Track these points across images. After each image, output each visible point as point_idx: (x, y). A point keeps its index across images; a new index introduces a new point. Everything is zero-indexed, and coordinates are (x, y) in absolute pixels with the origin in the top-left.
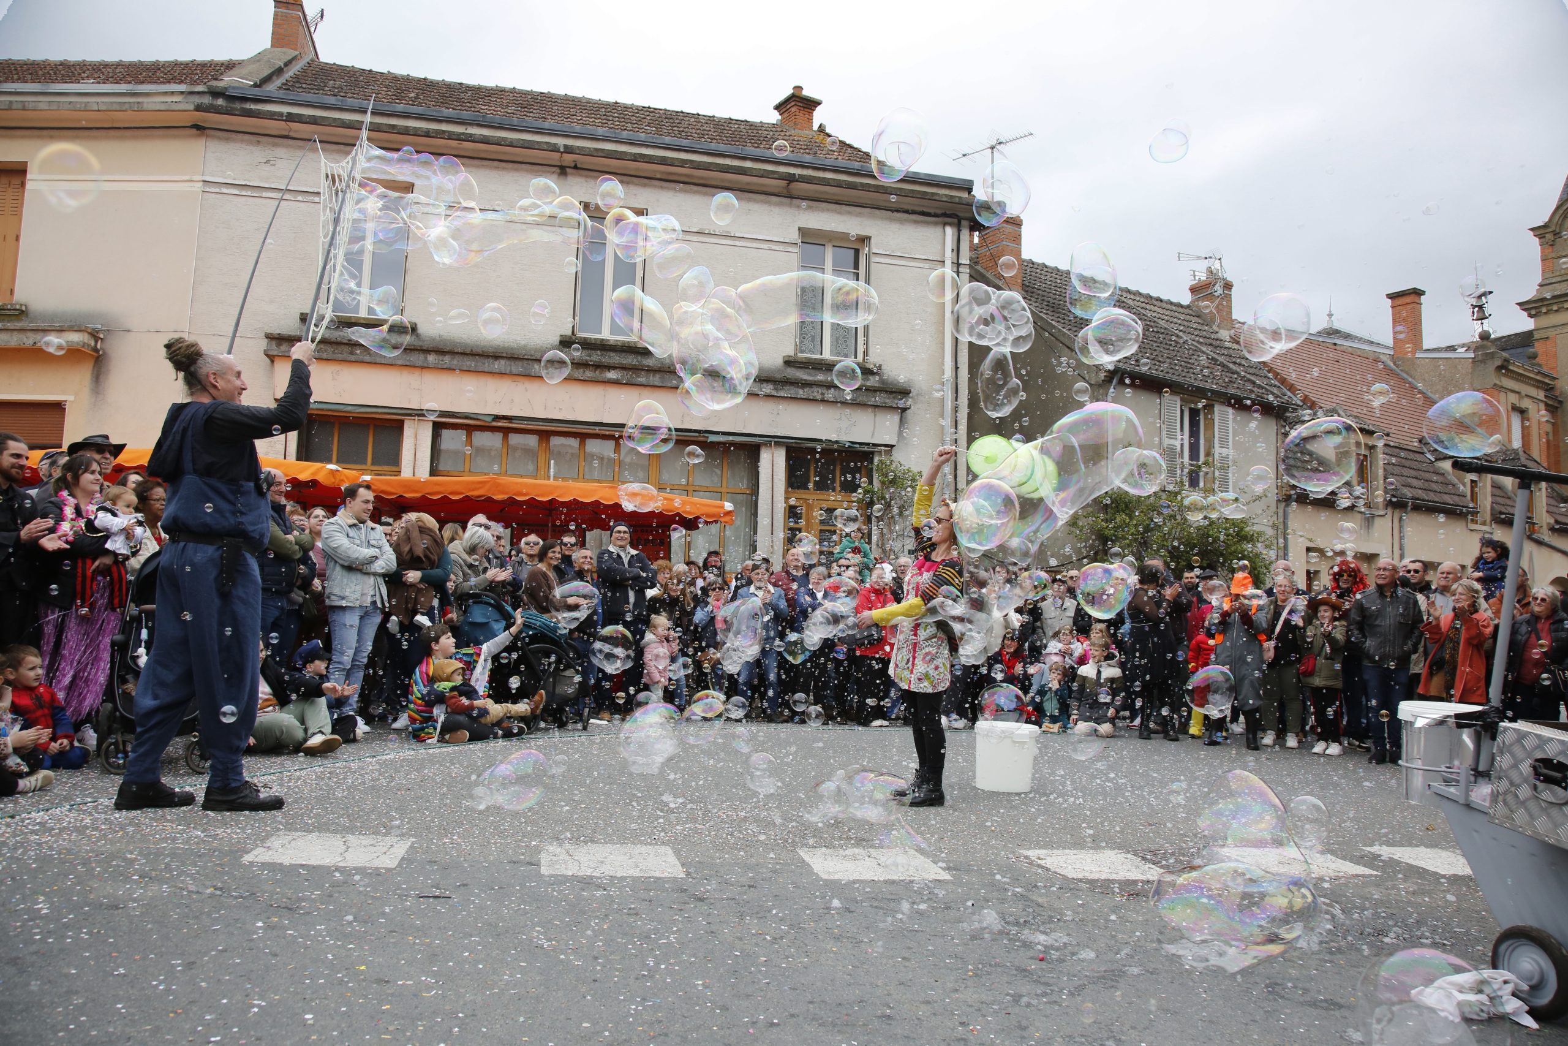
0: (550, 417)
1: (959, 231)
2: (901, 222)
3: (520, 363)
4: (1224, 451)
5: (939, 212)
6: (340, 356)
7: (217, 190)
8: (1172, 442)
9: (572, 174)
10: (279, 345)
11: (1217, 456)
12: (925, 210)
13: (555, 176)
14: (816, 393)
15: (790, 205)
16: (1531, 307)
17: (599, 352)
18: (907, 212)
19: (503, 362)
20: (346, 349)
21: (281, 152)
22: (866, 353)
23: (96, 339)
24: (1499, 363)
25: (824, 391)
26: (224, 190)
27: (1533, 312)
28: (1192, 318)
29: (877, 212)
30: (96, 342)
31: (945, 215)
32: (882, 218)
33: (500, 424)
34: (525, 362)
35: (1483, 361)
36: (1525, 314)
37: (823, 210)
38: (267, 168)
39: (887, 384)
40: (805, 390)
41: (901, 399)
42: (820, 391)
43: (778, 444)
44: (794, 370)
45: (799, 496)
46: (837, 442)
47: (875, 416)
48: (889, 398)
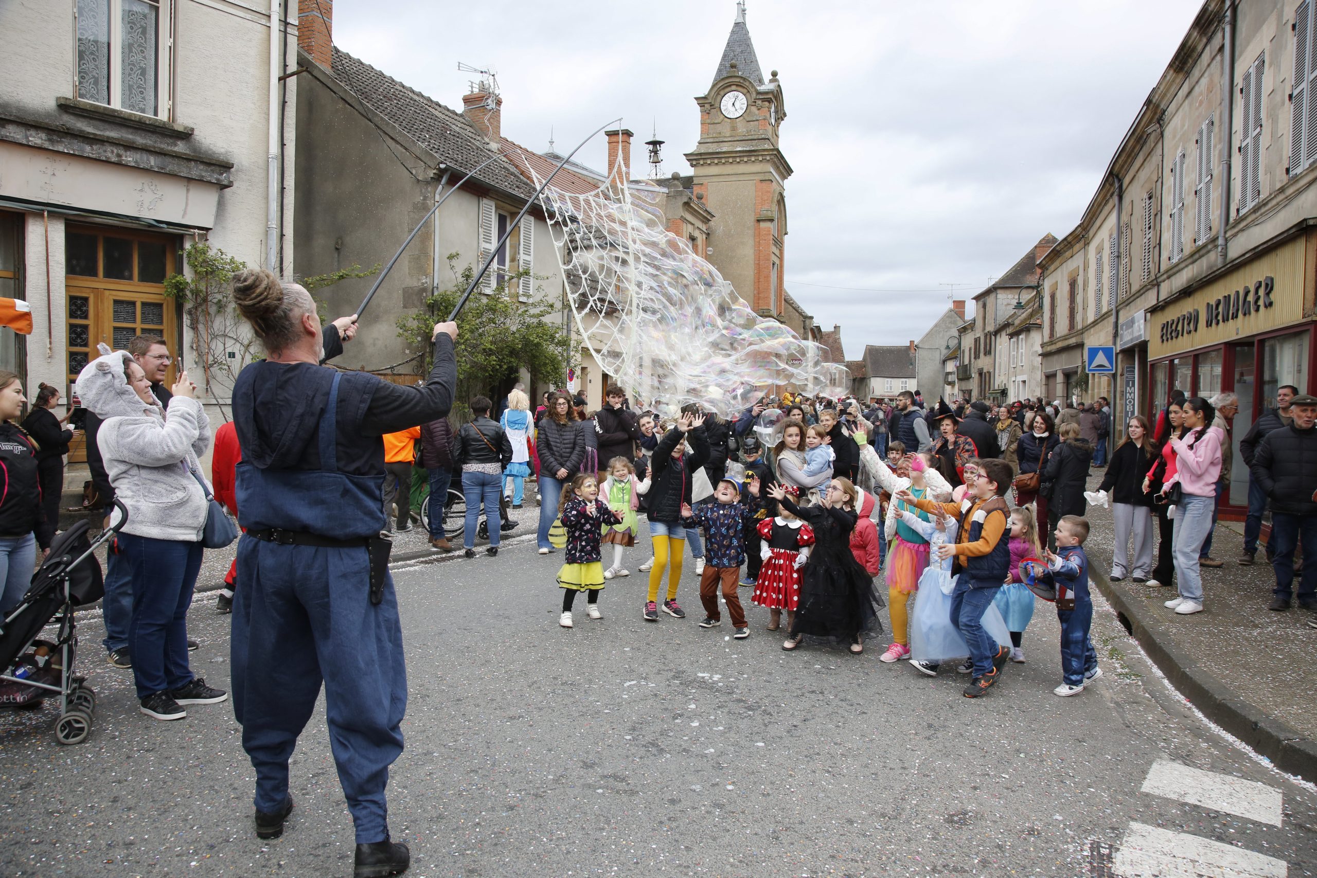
4: (527, 258)
8: (487, 246)
11: (521, 262)
14: (111, 153)
16: (694, 159)
22: (172, 111)
24: (686, 200)
25: (122, 152)
27: (694, 163)
28: (467, 127)
35: (674, 197)
36: (689, 163)
39: (200, 153)
40: (95, 147)
41: (222, 174)
42: (115, 151)
43: (52, 215)
44: (72, 117)
45: (86, 284)
46: (137, 219)
47: (188, 190)
48: (206, 171)
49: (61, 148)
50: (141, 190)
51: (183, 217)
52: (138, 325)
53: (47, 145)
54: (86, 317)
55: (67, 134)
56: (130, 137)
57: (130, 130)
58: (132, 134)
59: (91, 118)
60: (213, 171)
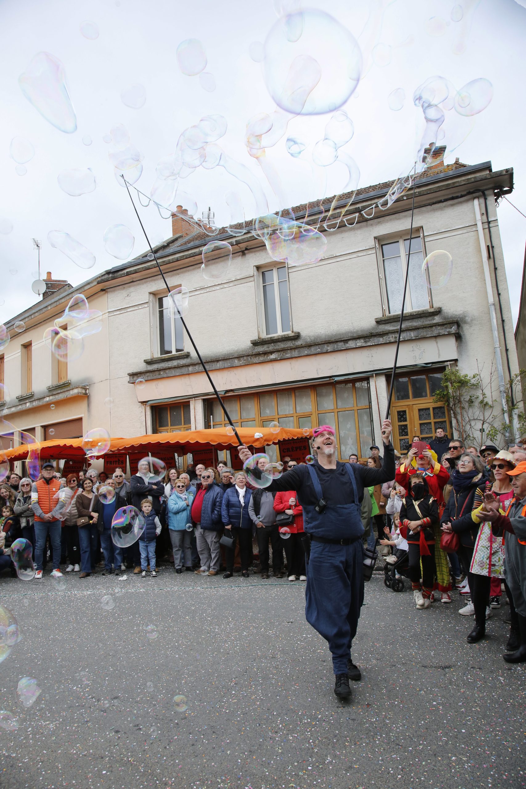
0: (250, 386)
1: (486, 199)
2: (441, 209)
3: (228, 361)
5: (465, 193)
6: (155, 377)
7: (113, 314)
9: (248, 253)
10: (133, 378)
12: (454, 195)
13: (240, 257)
14: (391, 338)
15: (367, 226)
17: (272, 344)
18: (441, 202)
19: (221, 363)
20: (157, 373)
21: (132, 289)
23: (86, 390)
26: (115, 314)
29: (424, 209)
30: (86, 391)
31: (469, 193)
32: (428, 212)
33: (230, 394)
34: (231, 360)
37: (387, 221)
38: (128, 298)
39: (448, 318)
40: (384, 338)
41: (452, 328)
42: (394, 336)
43: (377, 375)
44: (383, 325)
45: (402, 405)
46: (416, 365)
47: (437, 343)
48: (442, 329)
49: (369, 344)
50: (413, 351)
51: (439, 357)
52: (432, 421)
53: (364, 345)
54: (406, 421)
55: (372, 336)
56: (410, 324)
57: (410, 321)
58: (411, 322)
59: (391, 322)
60: (446, 328)
